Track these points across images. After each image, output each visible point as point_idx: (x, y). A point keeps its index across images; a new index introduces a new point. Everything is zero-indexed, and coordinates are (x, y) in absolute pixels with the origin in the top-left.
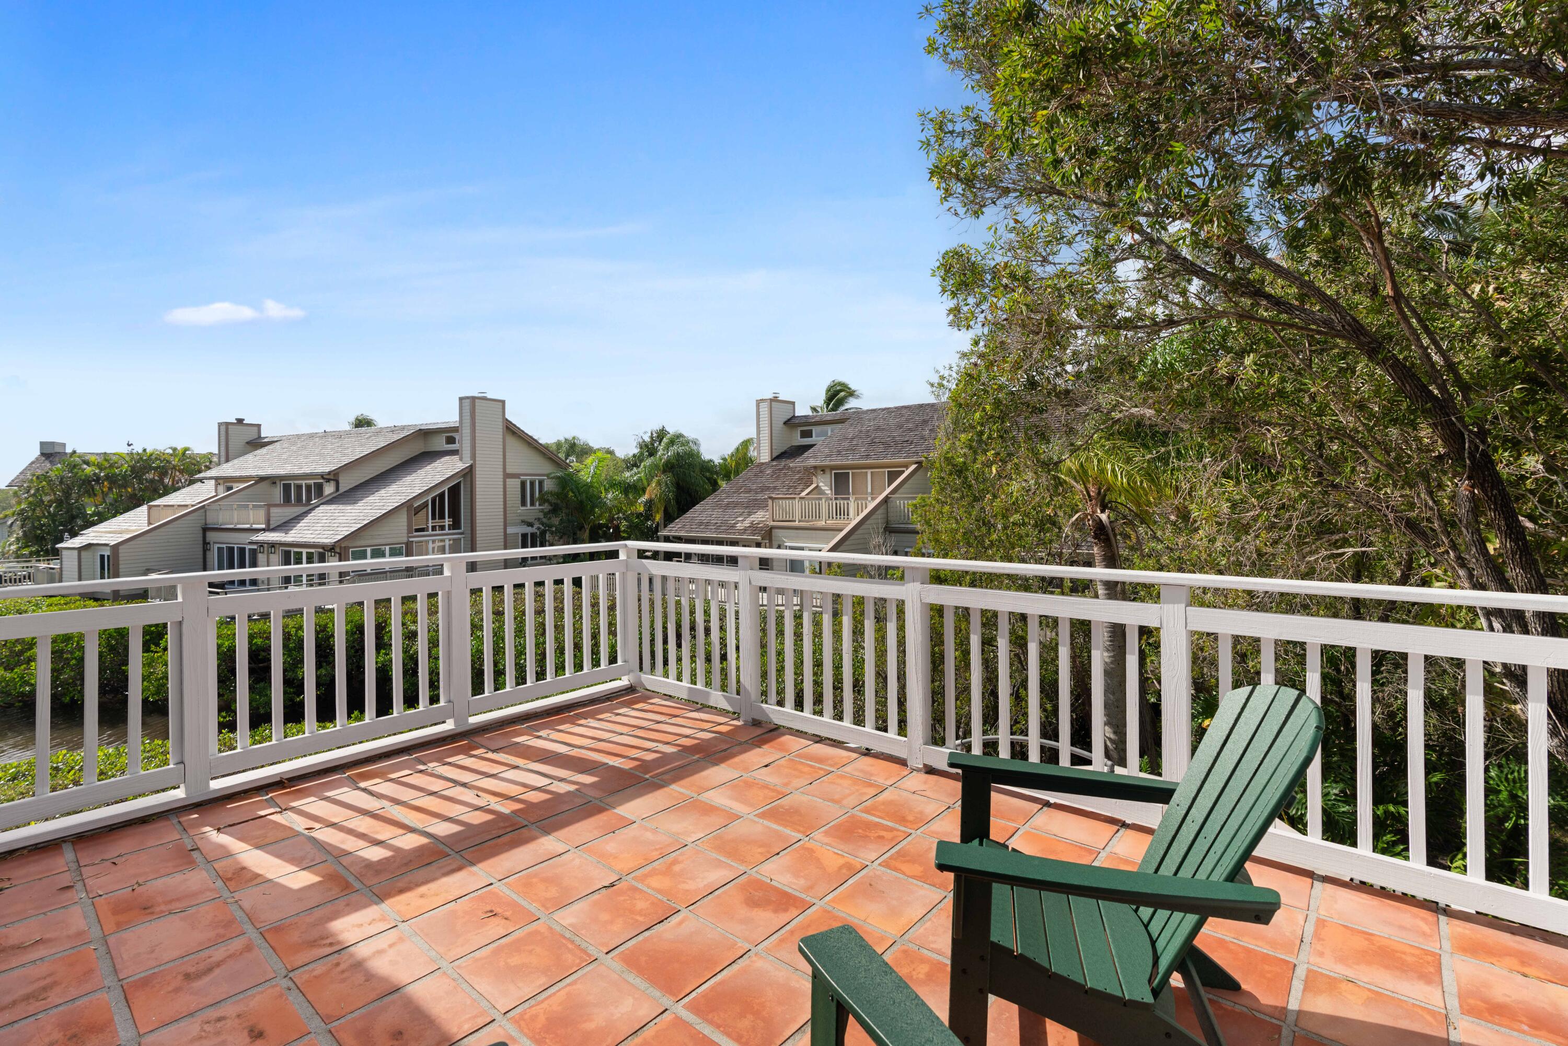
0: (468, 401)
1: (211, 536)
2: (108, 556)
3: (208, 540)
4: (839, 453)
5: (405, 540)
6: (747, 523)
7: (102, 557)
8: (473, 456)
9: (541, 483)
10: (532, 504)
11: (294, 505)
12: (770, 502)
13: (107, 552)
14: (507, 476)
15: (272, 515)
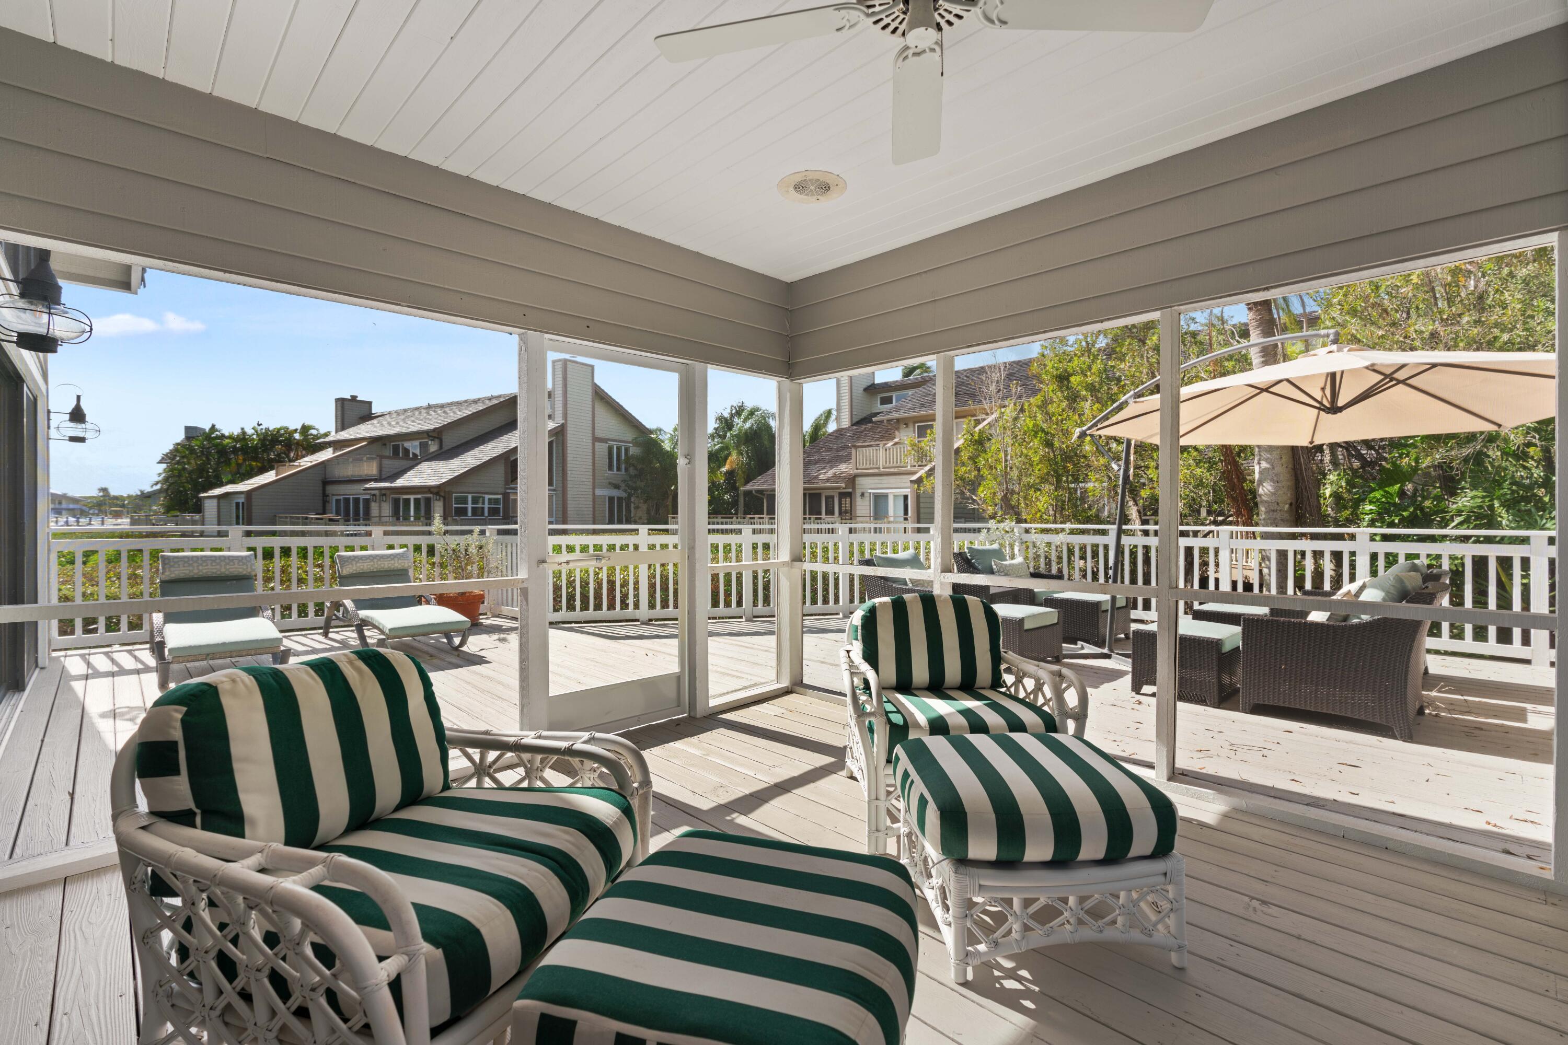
0: (561, 363)
1: (331, 489)
2: (243, 503)
3: (327, 492)
4: (923, 405)
5: (502, 490)
6: (830, 474)
7: (238, 504)
8: (565, 416)
9: (627, 450)
10: (619, 469)
11: (402, 459)
12: (853, 451)
13: (241, 500)
14: (596, 439)
15: (383, 465)
